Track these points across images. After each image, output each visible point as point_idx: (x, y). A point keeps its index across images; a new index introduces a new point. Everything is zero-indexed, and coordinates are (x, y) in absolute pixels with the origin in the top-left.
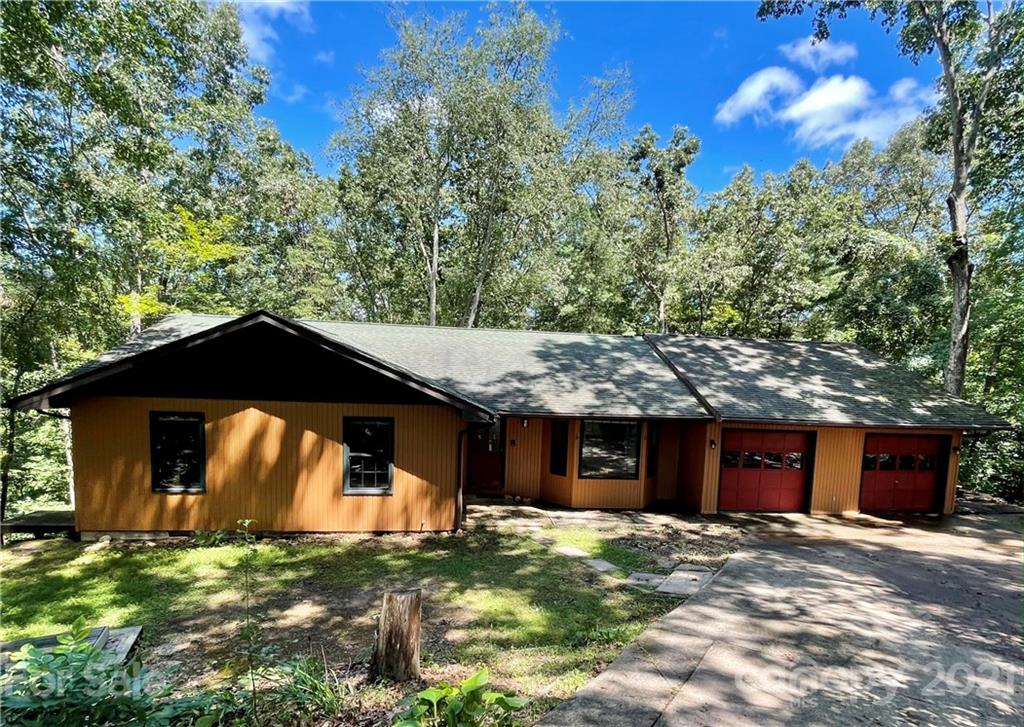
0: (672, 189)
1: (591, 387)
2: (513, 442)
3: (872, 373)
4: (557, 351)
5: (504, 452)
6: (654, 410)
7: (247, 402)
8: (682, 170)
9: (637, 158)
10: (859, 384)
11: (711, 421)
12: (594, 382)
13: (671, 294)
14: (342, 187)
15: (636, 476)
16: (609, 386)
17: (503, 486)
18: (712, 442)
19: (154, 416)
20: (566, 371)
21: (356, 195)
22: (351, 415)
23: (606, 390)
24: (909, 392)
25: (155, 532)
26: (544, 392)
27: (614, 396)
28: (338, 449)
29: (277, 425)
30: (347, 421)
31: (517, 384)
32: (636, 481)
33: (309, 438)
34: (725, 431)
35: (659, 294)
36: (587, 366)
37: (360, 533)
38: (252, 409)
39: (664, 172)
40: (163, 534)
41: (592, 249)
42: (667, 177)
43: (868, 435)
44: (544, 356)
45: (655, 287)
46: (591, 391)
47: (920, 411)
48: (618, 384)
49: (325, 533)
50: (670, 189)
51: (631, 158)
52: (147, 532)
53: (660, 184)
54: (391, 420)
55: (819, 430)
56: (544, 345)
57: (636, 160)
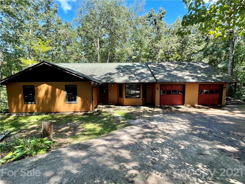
0: (159, 24)
1: (128, 76)
2: (110, 90)
3: (204, 69)
4: (122, 67)
5: (108, 93)
6: (143, 81)
7: (43, 83)
8: (162, 19)
9: (150, 17)
10: (199, 72)
11: (157, 83)
12: (129, 75)
13: (161, 51)
14: (78, 31)
15: (139, 97)
16: (133, 75)
17: (108, 101)
18: (158, 88)
19: (23, 86)
20: (123, 72)
21: (82, 32)
22: (66, 85)
23: (131, 76)
24: (213, 73)
25: (26, 113)
26: (115, 77)
27: (133, 78)
28: (64, 92)
29: (50, 87)
30: (66, 86)
31: (109, 76)
32: (140, 99)
33: (57, 90)
34: (161, 85)
35: (158, 52)
36: (128, 71)
37: (70, 112)
38: (44, 84)
39: (156, 20)
40: (27, 113)
41: (140, 41)
42: (157, 21)
43: (199, 85)
44: (118, 69)
45: (157, 50)
46: (128, 77)
47: (214, 78)
48: (135, 75)
49: (63, 112)
50: (158, 24)
51: (148, 17)
52: (24, 113)
53: (156, 23)
54: (76, 85)
55: (186, 84)
56: (119, 66)
57: (150, 18)
